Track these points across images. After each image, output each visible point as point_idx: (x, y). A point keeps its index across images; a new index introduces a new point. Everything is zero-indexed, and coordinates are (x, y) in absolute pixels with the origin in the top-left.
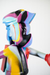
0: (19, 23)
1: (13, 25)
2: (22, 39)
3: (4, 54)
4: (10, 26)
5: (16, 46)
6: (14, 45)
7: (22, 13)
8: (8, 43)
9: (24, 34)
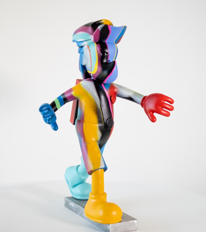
0: (97, 43)
1: (88, 47)
2: (100, 69)
3: (73, 93)
4: (84, 48)
5: (93, 81)
6: (90, 80)
7: (100, 27)
8: (80, 76)
9: (105, 61)
